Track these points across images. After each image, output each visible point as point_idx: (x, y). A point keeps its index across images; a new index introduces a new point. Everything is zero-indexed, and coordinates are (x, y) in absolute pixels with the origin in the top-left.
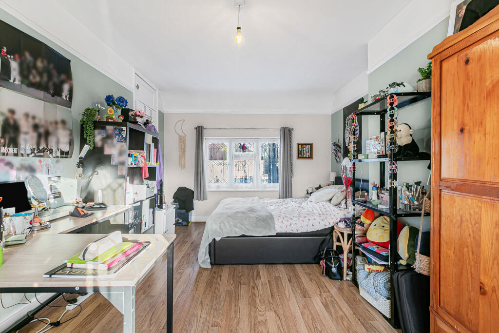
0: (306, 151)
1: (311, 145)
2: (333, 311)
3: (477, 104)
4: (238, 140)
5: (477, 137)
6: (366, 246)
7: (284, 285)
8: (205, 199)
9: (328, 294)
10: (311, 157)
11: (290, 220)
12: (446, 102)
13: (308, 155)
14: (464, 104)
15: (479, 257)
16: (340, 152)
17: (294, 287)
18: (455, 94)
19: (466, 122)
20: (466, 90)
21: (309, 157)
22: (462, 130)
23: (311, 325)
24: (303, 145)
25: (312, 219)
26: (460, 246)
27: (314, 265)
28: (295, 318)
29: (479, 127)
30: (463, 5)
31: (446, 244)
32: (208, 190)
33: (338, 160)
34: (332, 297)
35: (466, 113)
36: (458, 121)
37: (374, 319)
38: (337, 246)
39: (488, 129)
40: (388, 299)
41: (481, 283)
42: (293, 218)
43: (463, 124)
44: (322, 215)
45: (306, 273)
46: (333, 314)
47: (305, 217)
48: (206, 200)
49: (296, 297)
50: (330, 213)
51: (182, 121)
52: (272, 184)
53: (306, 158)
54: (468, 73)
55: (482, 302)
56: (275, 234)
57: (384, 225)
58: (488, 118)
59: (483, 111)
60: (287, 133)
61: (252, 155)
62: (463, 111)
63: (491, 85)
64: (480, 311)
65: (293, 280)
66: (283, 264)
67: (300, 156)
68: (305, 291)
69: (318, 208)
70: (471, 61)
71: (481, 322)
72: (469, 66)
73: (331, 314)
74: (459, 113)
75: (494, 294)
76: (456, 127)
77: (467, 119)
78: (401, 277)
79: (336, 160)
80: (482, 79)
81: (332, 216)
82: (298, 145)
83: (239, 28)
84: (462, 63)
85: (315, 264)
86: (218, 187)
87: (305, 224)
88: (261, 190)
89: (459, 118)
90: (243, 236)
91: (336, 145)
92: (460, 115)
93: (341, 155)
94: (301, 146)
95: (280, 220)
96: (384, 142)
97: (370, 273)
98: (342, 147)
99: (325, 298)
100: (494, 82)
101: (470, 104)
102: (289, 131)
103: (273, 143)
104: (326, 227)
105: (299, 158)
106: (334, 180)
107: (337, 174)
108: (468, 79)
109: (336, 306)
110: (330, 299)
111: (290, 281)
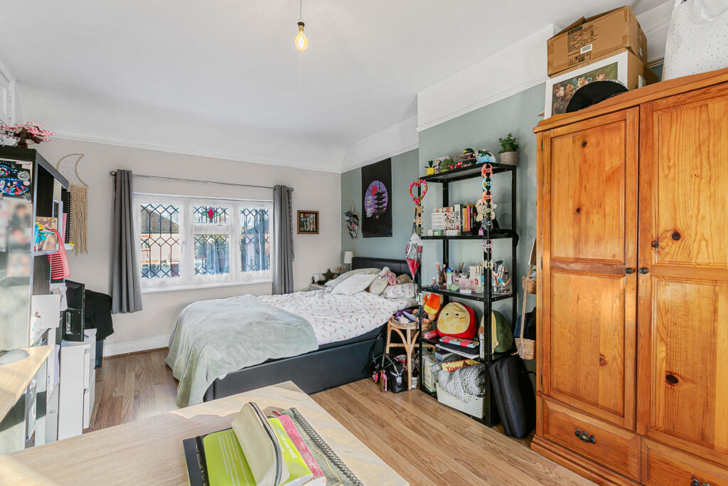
0: (309, 223)
1: (316, 214)
2: (425, 432)
3: (596, 186)
4: (202, 200)
5: (596, 218)
6: (446, 341)
7: (346, 419)
8: (138, 308)
9: (406, 413)
10: (316, 231)
11: (333, 324)
12: (559, 180)
13: (312, 227)
14: (581, 185)
15: (598, 330)
16: (358, 225)
17: (360, 417)
18: (569, 174)
19: (583, 202)
20: (583, 172)
21: (313, 231)
22: (579, 210)
23: (415, 459)
24: (305, 213)
25: (360, 317)
26: (577, 323)
27: (363, 381)
28: (392, 459)
29: (598, 208)
30: (559, 85)
31: (560, 323)
32: (143, 291)
33: (354, 235)
34: (412, 415)
35: (584, 194)
36: (574, 203)
37: (468, 426)
38: (391, 348)
39: (607, 212)
40: (479, 396)
41: (601, 355)
42: (337, 320)
43: (579, 203)
44: (370, 311)
45: (361, 394)
46: (429, 436)
47: (351, 316)
48: (141, 309)
49: (372, 430)
50: (377, 306)
51: (78, 157)
52: (261, 272)
53: (309, 232)
54: (585, 156)
55: (602, 373)
56: (317, 348)
57: (458, 313)
58: (608, 201)
59: (602, 193)
60: (283, 195)
61: (227, 228)
62: (580, 192)
63: (611, 171)
64: (600, 381)
65: (352, 408)
66: (323, 390)
67: (302, 229)
68: (378, 418)
69: (358, 302)
70: (588, 145)
71: (601, 393)
72: (586, 150)
73: (426, 437)
74: (575, 193)
75: (614, 362)
76: (571, 206)
77: (584, 200)
78: (500, 367)
79: (351, 235)
80: (601, 164)
81: (382, 310)
82: (300, 212)
83: (301, 24)
84: (579, 144)
85: (364, 378)
86: (163, 284)
87: (353, 325)
88: (243, 283)
89: (575, 198)
90: (270, 360)
91: (351, 214)
92: (576, 195)
93: (358, 229)
94: (303, 214)
95: (321, 326)
96: (459, 216)
97: (452, 371)
98: (360, 217)
99: (406, 419)
100: (614, 168)
101: (587, 186)
102: (288, 191)
103: (262, 208)
104: (378, 326)
105: (300, 232)
106: (350, 262)
107: (354, 254)
108: (585, 162)
109: (425, 425)
110: (411, 418)
111: (349, 411)
